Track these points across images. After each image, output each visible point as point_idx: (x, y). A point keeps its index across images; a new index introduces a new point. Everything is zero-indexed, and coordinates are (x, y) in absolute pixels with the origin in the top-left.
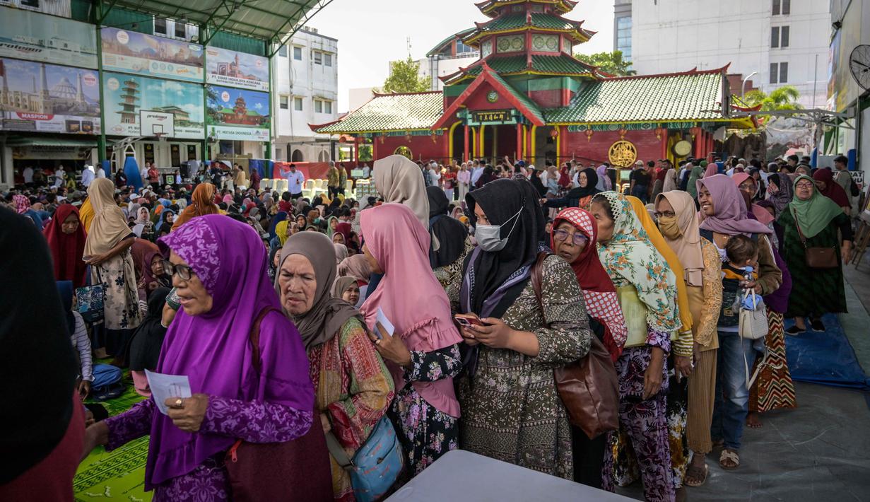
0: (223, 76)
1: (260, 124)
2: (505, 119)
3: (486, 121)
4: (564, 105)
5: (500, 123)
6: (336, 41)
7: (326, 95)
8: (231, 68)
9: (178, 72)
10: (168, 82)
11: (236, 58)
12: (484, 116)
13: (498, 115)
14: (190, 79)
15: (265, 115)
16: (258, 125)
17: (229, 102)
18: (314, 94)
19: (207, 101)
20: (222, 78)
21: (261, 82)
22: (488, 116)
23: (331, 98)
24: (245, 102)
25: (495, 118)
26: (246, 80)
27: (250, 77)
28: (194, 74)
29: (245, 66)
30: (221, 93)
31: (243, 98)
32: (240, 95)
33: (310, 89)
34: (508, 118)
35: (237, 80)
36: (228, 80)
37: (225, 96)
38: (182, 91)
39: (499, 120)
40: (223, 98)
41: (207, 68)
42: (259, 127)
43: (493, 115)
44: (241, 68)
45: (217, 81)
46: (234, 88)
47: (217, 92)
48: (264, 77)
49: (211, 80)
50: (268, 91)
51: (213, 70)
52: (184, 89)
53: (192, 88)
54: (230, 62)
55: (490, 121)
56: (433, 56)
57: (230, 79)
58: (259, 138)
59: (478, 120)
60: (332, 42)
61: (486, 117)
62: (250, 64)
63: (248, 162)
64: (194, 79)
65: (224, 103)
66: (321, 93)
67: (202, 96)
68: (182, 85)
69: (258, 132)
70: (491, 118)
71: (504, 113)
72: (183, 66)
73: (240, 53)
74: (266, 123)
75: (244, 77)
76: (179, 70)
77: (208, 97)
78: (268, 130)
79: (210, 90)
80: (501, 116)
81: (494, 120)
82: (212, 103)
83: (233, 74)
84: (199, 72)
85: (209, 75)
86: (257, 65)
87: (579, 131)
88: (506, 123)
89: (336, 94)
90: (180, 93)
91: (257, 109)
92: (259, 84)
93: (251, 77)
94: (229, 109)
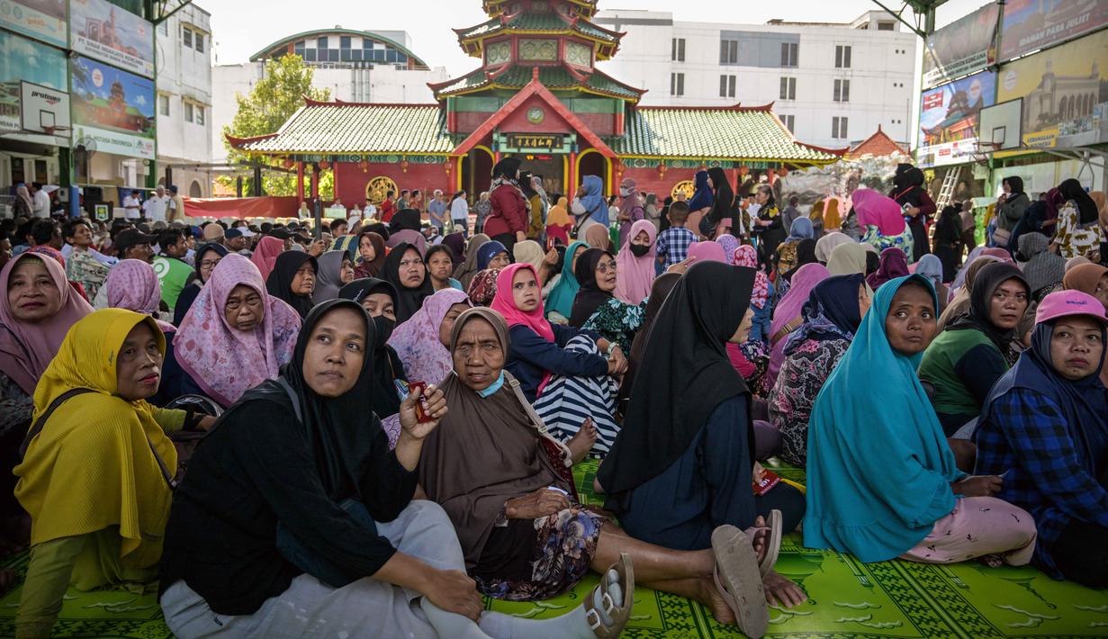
0: (94, 42)
1: (143, 130)
2: (554, 146)
3: (527, 147)
4: (618, 133)
5: (546, 151)
6: (209, 15)
7: (200, 97)
8: (104, 31)
9: (30, 22)
10: (15, 38)
11: (112, 15)
12: (524, 141)
13: (545, 141)
14: (46, 37)
15: (149, 116)
16: (140, 131)
17: (103, 88)
18: (183, 93)
19: (73, 81)
20: (92, 45)
21: (144, 62)
22: (530, 141)
23: (204, 101)
24: (124, 90)
25: (540, 143)
26: (125, 54)
27: (130, 51)
28: (54, 31)
29: (125, 31)
30: (91, 70)
31: (122, 84)
32: (118, 77)
33: (178, 83)
34: (558, 146)
35: (113, 53)
36: (100, 50)
37: (98, 78)
38: (36, 58)
39: (545, 146)
40: (94, 80)
41: (72, 24)
42: (142, 136)
43: (538, 140)
44: (118, 33)
45: (86, 49)
46: (108, 65)
47: (86, 68)
48: (147, 53)
49: (79, 46)
50: (152, 77)
51: (82, 29)
52: (39, 55)
53: (51, 55)
54: (104, 21)
55: (533, 147)
56: (264, 61)
57: (104, 49)
58: (142, 152)
59: (515, 145)
60: (205, 16)
61: (527, 142)
62: (130, 28)
63: (116, 193)
64: (53, 40)
65: (96, 88)
66: (192, 92)
67: (64, 72)
68: (34, 46)
69: (140, 143)
70: (534, 143)
71: (553, 138)
72: (38, 13)
73: (117, 7)
74: (151, 129)
75: (122, 49)
76: (32, 18)
77: (73, 75)
78: (151, 141)
79: (76, 63)
80: (549, 142)
81: (538, 147)
82: (79, 85)
83: (107, 40)
84: (61, 29)
85: (75, 37)
86: (139, 31)
87: (637, 166)
88: (555, 151)
89: (210, 97)
90: (32, 61)
91: (140, 105)
92: (141, 64)
93: (132, 51)
94: (102, 99)
